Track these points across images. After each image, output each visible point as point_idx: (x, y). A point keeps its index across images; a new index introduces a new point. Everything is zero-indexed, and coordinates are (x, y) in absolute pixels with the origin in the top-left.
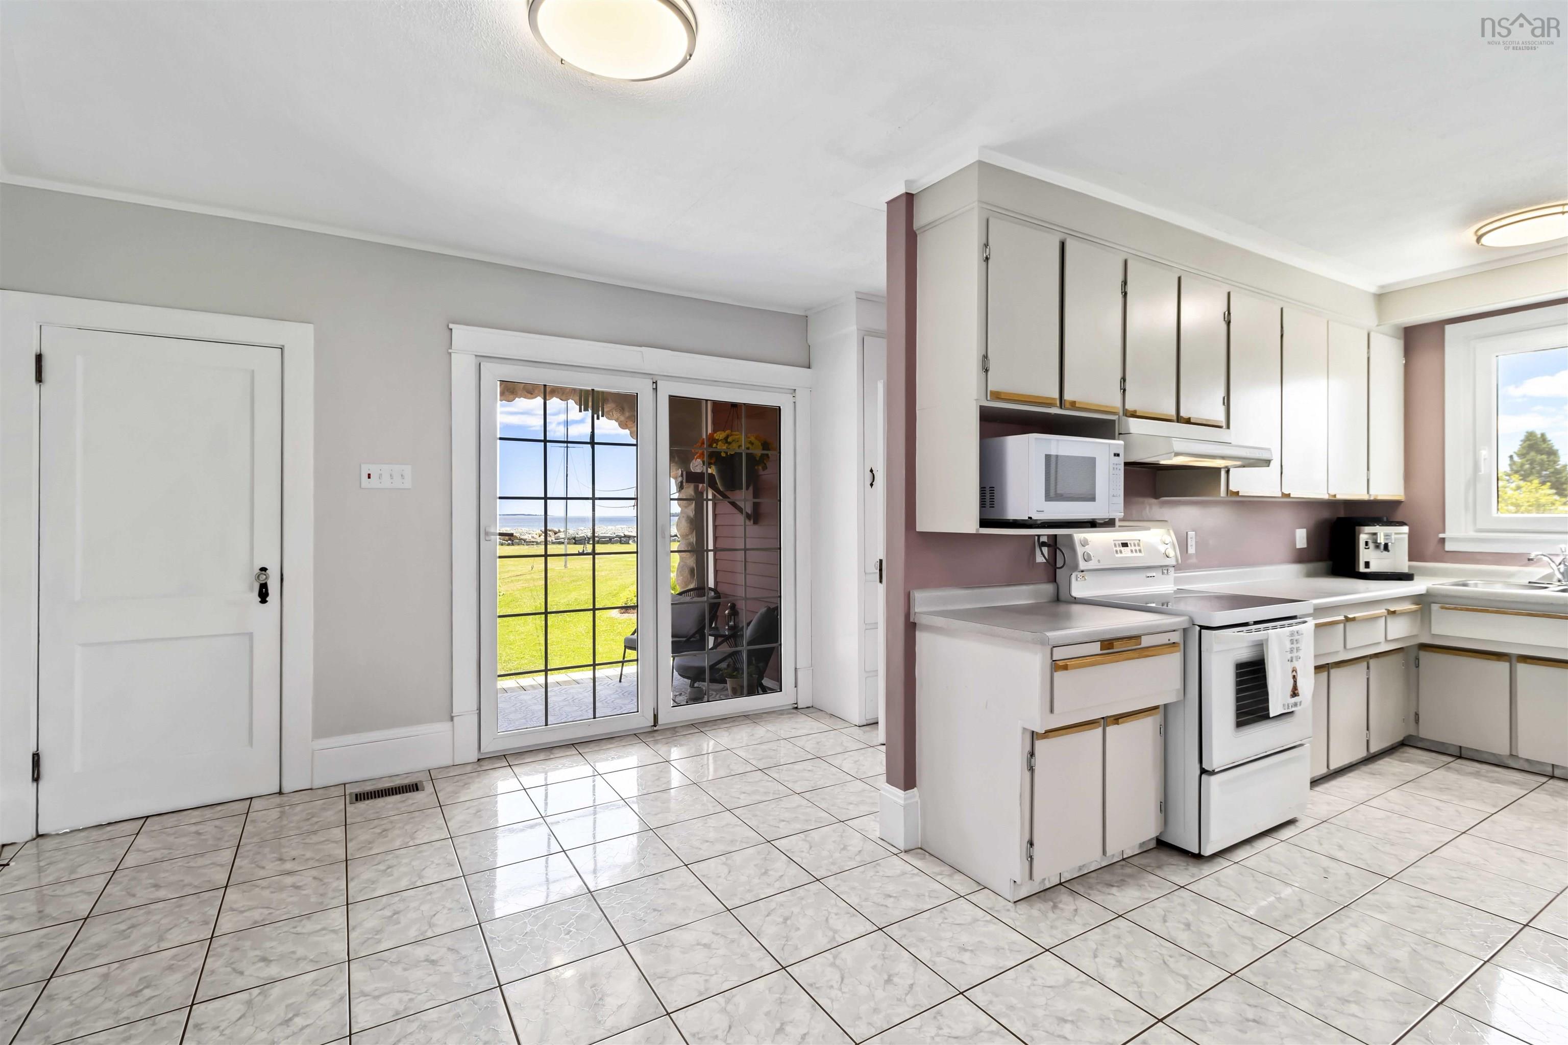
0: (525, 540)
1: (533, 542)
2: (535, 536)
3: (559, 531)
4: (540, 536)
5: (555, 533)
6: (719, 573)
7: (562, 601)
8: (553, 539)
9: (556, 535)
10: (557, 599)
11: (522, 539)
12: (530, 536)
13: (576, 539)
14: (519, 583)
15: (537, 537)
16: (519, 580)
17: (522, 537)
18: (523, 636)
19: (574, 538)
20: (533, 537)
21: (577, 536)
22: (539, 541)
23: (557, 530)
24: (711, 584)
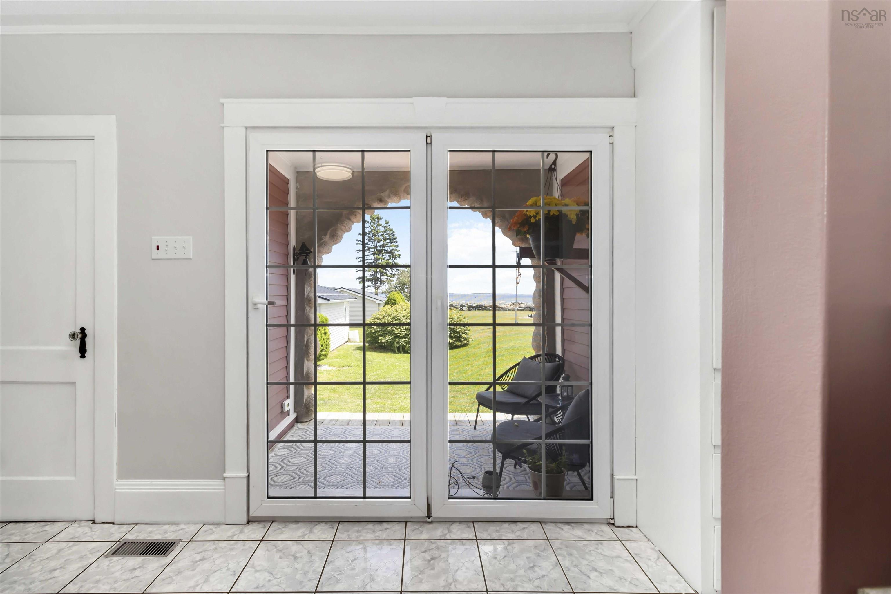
0: (502, 308)
1: (506, 309)
2: (508, 305)
3: (522, 303)
4: (510, 306)
5: (519, 304)
6: (566, 342)
7: (504, 347)
8: (518, 308)
9: (520, 305)
10: (502, 345)
11: (500, 307)
12: (505, 305)
13: (531, 308)
14: (487, 333)
15: (509, 306)
16: (487, 332)
17: (500, 306)
18: (474, 368)
19: (530, 307)
20: (506, 306)
21: (531, 306)
22: (510, 309)
23: (520, 302)
24: (559, 352)
